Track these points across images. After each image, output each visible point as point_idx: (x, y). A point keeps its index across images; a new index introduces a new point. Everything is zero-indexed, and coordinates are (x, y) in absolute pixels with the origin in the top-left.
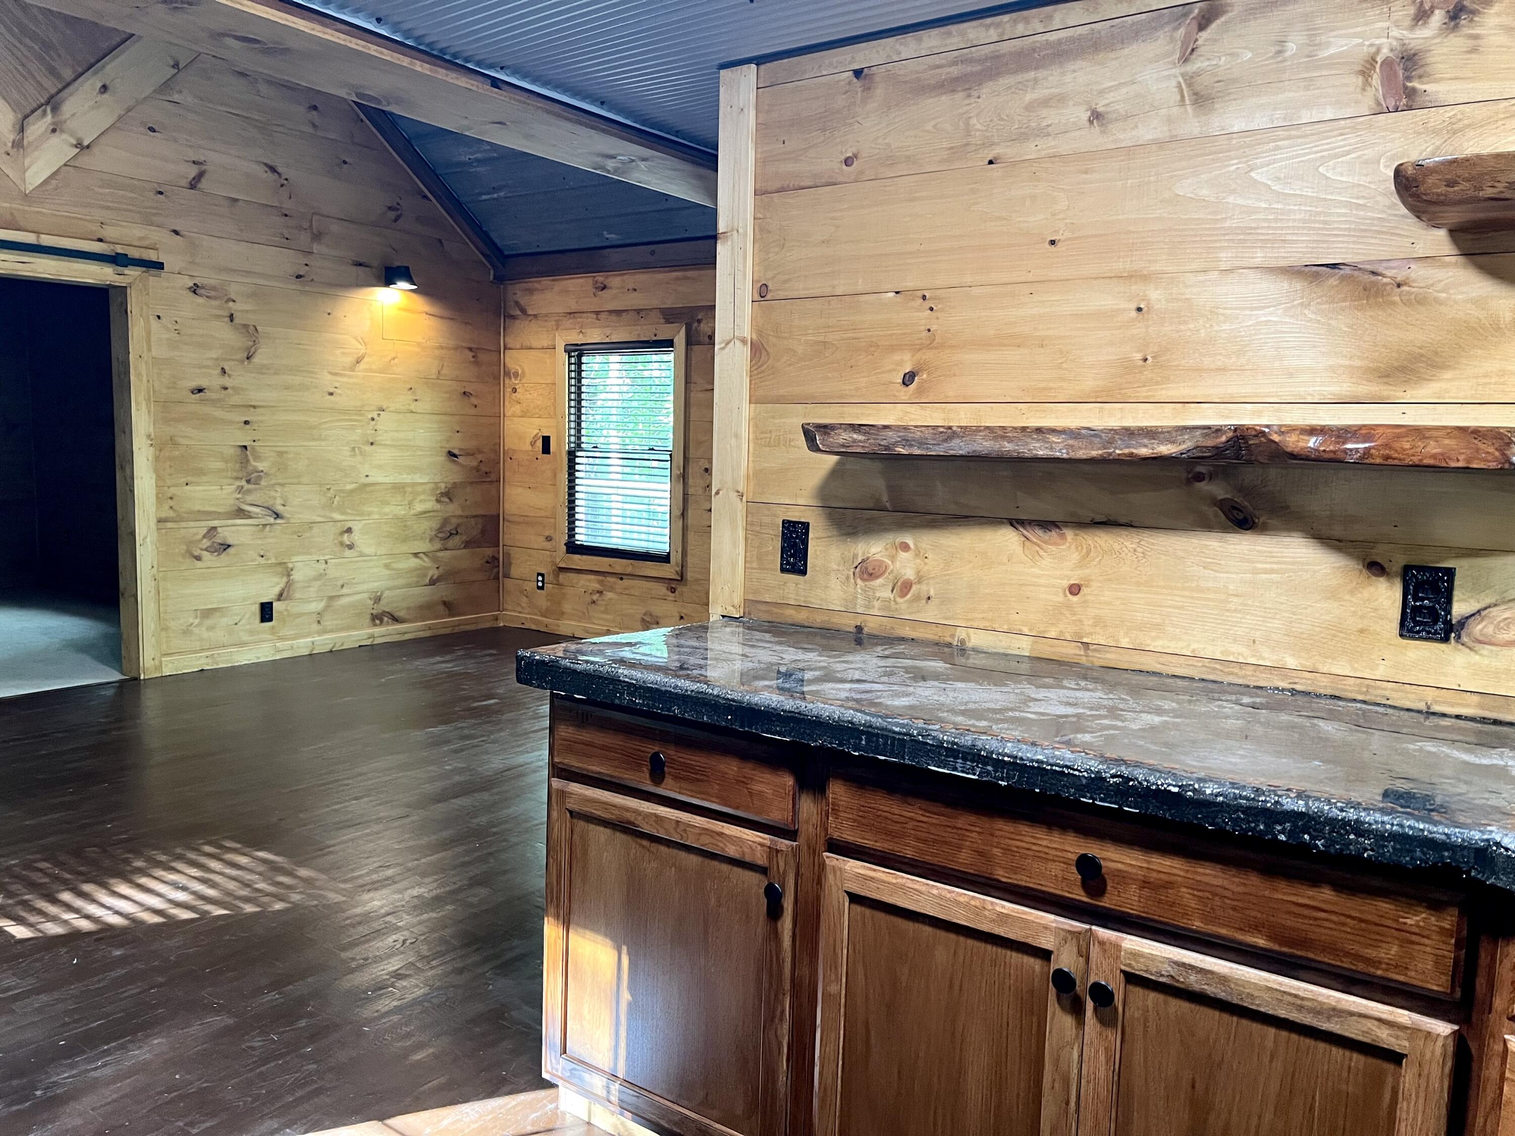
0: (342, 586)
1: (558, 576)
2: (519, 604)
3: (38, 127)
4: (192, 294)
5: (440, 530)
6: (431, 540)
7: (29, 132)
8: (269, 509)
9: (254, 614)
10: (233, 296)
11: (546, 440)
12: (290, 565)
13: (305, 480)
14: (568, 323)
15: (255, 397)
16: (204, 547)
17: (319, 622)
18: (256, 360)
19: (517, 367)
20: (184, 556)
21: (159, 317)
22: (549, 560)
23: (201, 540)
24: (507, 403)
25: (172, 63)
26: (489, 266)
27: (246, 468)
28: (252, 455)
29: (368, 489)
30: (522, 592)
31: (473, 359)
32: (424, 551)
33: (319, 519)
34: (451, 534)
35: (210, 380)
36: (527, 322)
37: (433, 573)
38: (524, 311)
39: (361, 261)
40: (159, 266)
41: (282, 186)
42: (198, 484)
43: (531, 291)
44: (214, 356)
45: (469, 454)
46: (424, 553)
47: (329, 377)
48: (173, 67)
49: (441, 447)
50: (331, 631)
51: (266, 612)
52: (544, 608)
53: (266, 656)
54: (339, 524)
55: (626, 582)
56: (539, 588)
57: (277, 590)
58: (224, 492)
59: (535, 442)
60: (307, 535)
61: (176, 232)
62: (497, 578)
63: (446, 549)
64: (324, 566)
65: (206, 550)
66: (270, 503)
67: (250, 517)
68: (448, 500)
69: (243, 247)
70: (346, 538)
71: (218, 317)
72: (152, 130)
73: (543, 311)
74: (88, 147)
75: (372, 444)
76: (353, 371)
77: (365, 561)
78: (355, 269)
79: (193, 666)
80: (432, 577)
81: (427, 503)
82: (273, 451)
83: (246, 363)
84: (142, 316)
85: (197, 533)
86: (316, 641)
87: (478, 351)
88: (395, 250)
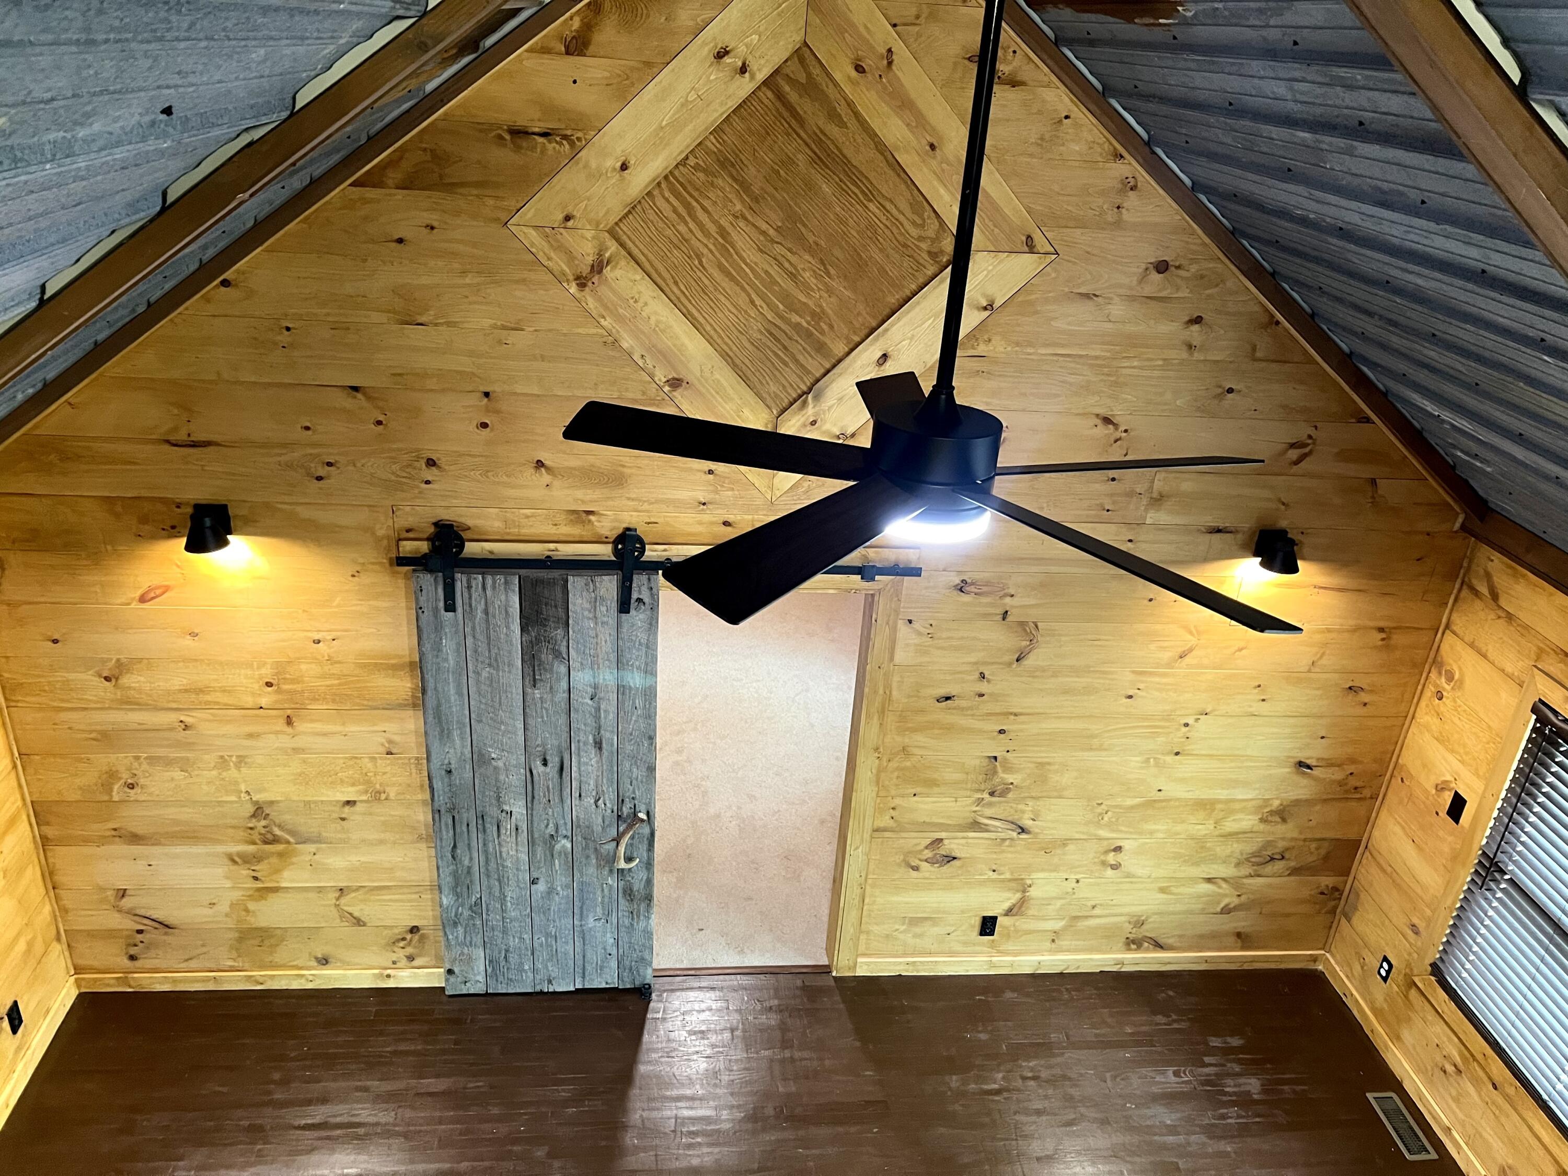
0: (1094, 907)
1: (1408, 989)
2: (1349, 966)
3: (796, 419)
4: (956, 593)
5: (1255, 854)
6: (1239, 864)
8: (1012, 823)
9: (973, 926)
10: (1012, 591)
12: (1029, 882)
13: (1066, 793)
15: (1018, 703)
16: (925, 857)
17: (1053, 941)
18: (1029, 662)
19: (1455, 667)
20: (898, 865)
21: (910, 621)
22: (1405, 957)
23: (922, 851)
25: (984, 303)
26: (1457, 510)
27: (991, 779)
28: (1002, 767)
29: (1157, 805)
30: (1360, 957)
31: (1380, 643)
32: (1224, 875)
33: (1077, 836)
34: (1272, 859)
35: (965, 687)
36: (1492, 615)
37: (1230, 900)
38: (1495, 596)
39: (1221, 525)
40: (916, 571)
41: (1117, 440)
42: (928, 795)
43: (1515, 573)
44: (973, 660)
45: (1329, 764)
46: (1224, 879)
47: (1132, 677)
48: (986, 308)
49: (1289, 757)
50: (1068, 951)
51: (988, 926)
52: (1376, 1004)
53: (978, 969)
54: (1105, 843)
55: (1499, 1098)
56: (1380, 973)
57: (1006, 905)
58: (958, 804)
59: (1443, 788)
60: (1058, 851)
62: (1333, 912)
63: (1259, 876)
64: (1074, 885)
65: (926, 860)
66: (1017, 817)
67: (987, 831)
68: (1279, 820)
70: (1111, 858)
71: (986, 616)
74: (853, 436)
75: (1177, 754)
76: (1171, 668)
77: (1131, 882)
78: (1207, 537)
79: (890, 971)
80: (1227, 905)
81: (1248, 821)
82: (1031, 762)
83: (1014, 666)
84: (887, 623)
85: (917, 845)
86: (1044, 961)
87: (1393, 631)
88: (1283, 504)
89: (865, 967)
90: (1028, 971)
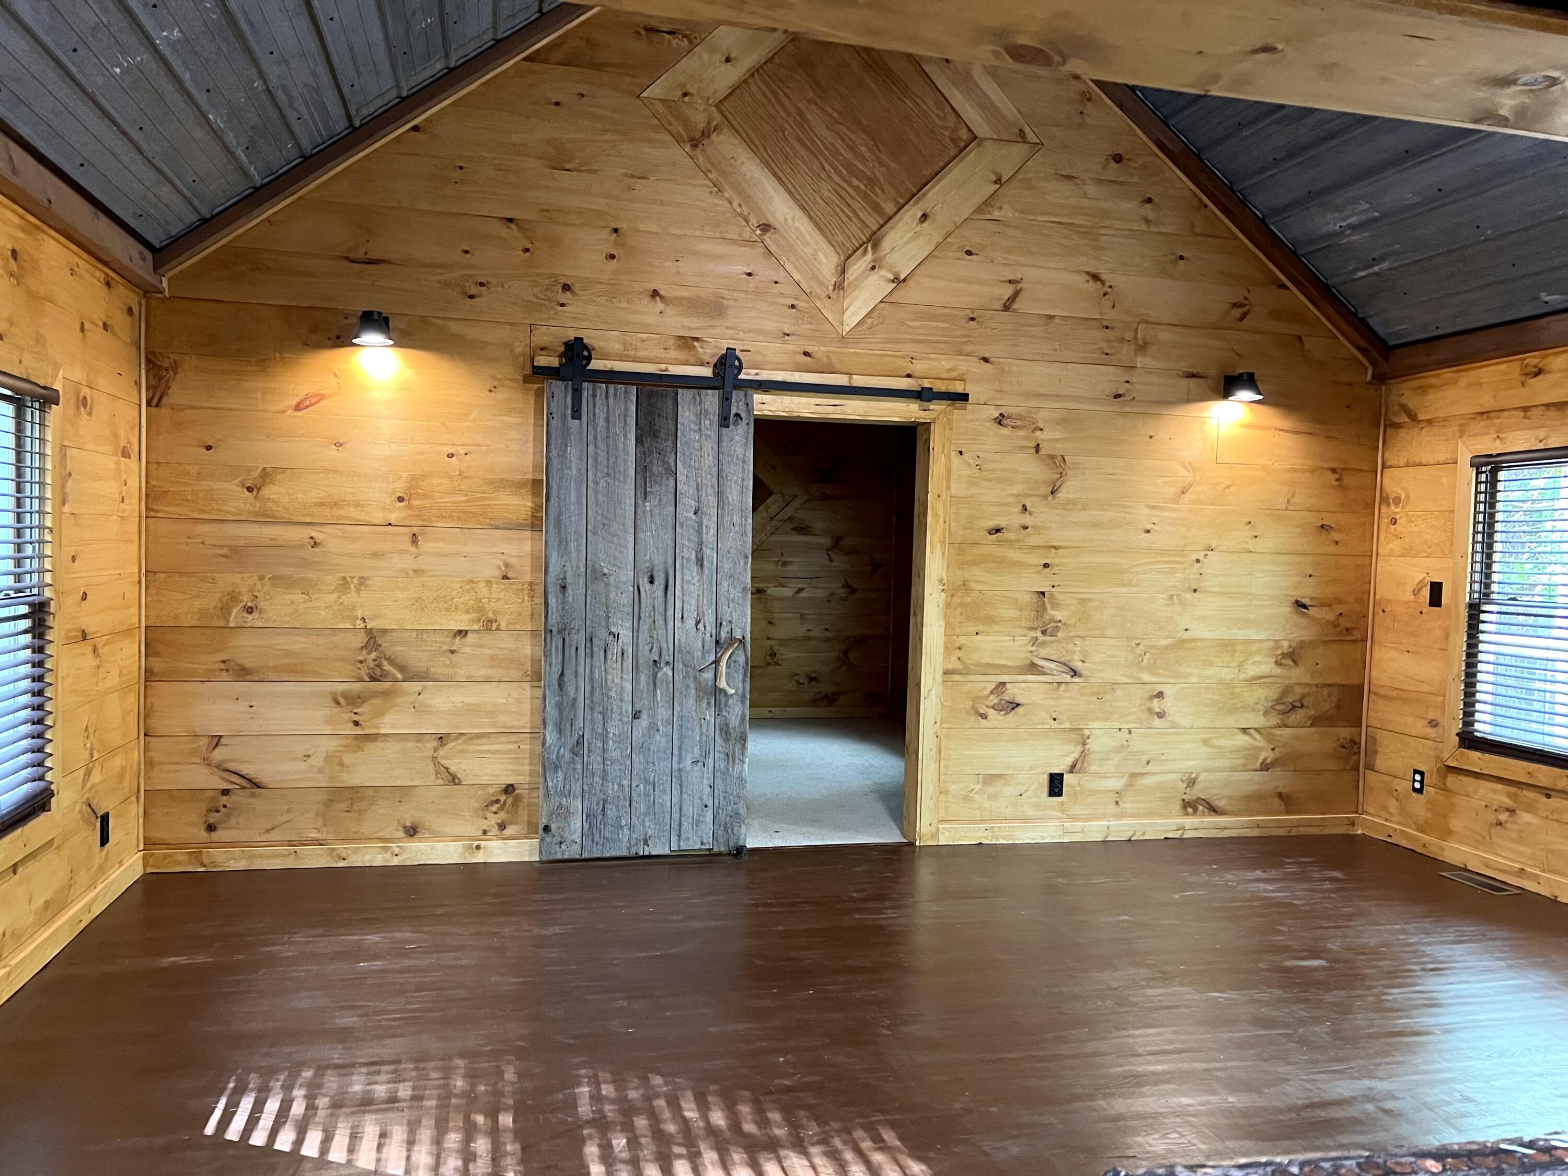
0: (1148, 762)
1: (1445, 778)
2: (1385, 808)
3: (859, 266)
4: (996, 425)
5: (1279, 701)
6: (1266, 713)
7: (850, 272)
8: (1065, 664)
9: (1042, 786)
10: (1041, 425)
11: (1436, 588)
12: (1087, 732)
13: (1108, 632)
14: (1478, 426)
15: (1056, 537)
16: (991, 704)
17: (1117, 803)
18: (1061, 495)
19: (1399, 491)
20: (968, 712)
21: (961, 453)
22: (1433, 753)
23: (988, 696)
24: (1382, 538)
25: (994, 178)
26: (1366, 363)
27: (1042, 617)
28: (1050, 602)
29: (1187, 646)
30: (1392, 792)
31: (1336, 483)
32: (1256, 726)
33: (1124, 680)
34: (1294, 707)
35: (1011, 519)
36: (1416, 431)
37: (1267, 755)
38: (1413, 417)
39: (1194, 371)
40: (964, 397)
41: (1105, 294)
42: (989, 634)
43: (1424, 390)
44: (1015, 492)
45: (1325, 604)
46: (1255, 729)
47: (1146, 511)
48: (996, 183)
49: (1287, 596)
50: (1132, 815)
51: (1055, 785)
52: (1421, 820)
53: (1052, 837)
54: (1148, 687)
55: (1555, 802)
56: (1415, 790)
57: (1069, 760)
58: (1016, 643)
59: (1420, 590)
60: (1108, 697)
61: (986, 360)
62: (1357, 769)
63: (1286, 726)
64: (1127, 736)
65: (993, 707)
66: (1068, 658)
67: (1044, 674)
68: (1291, 663)
69: (1053, 370)
70: (1156, 705)
71: (1022, 448)
72: (969, 253)
73: (1441, 414)
74: (904, 280)
75: (1195, 591)
76: (1177, 503)
77: (1178, 734)
78: (1185, 382)
79: (970, 838)
80: (1265, 760)
81: (1263, 665)
82: (1075, 598)
83: (1050, 498)
84: (943, 452)
85: (984, 689)
86: (1112, 825)
87: (1344, 472)
88: (1238, 354)
89: (947, 834)
90: (1099, 838)
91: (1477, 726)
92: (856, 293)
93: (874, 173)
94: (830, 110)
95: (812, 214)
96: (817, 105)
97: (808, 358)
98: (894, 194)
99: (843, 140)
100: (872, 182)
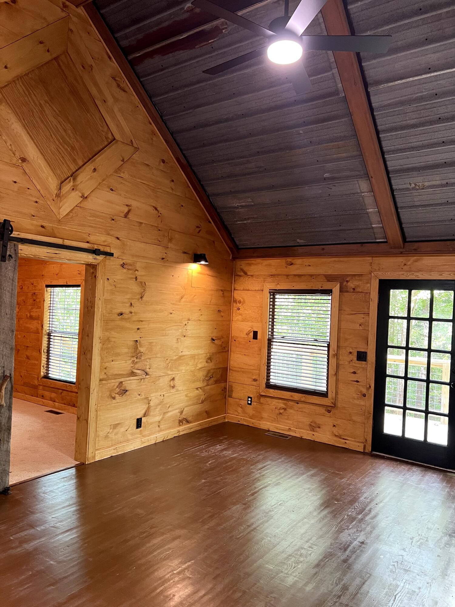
0: (169, 407)
1: (260, 399)
2: (236, 411)
3: (67, 187)
4: (122, 268)
5: (206, 376)
6: (203, 381)
7: (63, 189)
8: (144, 371)
9: (134, 425)
10: (137, 268)
11: (255, 334)
12: (150, 399)
13: (159, 355)
14: (269, 279)
15: (142, 316)
16: (117, 392)
17: (159, 426)
18: (144, 298)
19: (240, 298)
20: (108, 397)
21: (108, 279)
22: (255, 391)
23: (116, 388)
24: (234, 315)
25: (122, 159)
26: (230, 253)
27: (136, 351)
28: (139, 345)
29: (182, 358)
30: (239, 405)
31: (222, 295)
32: (200, 387)
33: (162, 374)
34: (210, 378)
35: (126, 310)
36: (247, 278)
37: (203, 397)
38: (246, 273)
39: (186, 251)
40: (112, 255)
41: (159, 216)
42: (117, 360)
43: (250, 264)
44: (128, 297)
45: (219, 339)
47: (171, 306)
48: (122, 161)
49: (209, 336)
50: (166, 430)
51: (139, 423)
52: (251, 414)
53: (138, 446)
54: (170, 376)
55: (300, 405)
56: (248, 404)
57: (143, 412)
58: (127, 364)
59: (249, 333)
60: (157, 382)
61: (118, 238)
62: (226, 398)
63: (208, 385)
64: (162, 398)
65: (117, 394)
66: (145, 368)
67: (136, 376)
68: (210, 361)
69: (142, 245)
70: (172, 383)
71: (131, 278)
72: (112, 190)
73: (257, 273)
74: (86, 197)
75: (185, 336)
76: (180, 302)
77: (178, 394)
78: (183, 255)
79: (108, 455)
80: (202, 399)
81: (203, 363)
82: (147, 342)
83: (140, 300)
84: (102, 279)
85: (114, 386)
86: (158, 436)
87: (225, 291)
88: (197, 246)
89: (99, 455)
90: (153, 442)
91: (271, 380)
92: (65, 200)
93: (73, 144)
94: (55, 109)
95: (46, 158)
96: (49, 104)
97: (43, 229)
98: (82, 157)
99: (61, 125)
100: (73, 148)
